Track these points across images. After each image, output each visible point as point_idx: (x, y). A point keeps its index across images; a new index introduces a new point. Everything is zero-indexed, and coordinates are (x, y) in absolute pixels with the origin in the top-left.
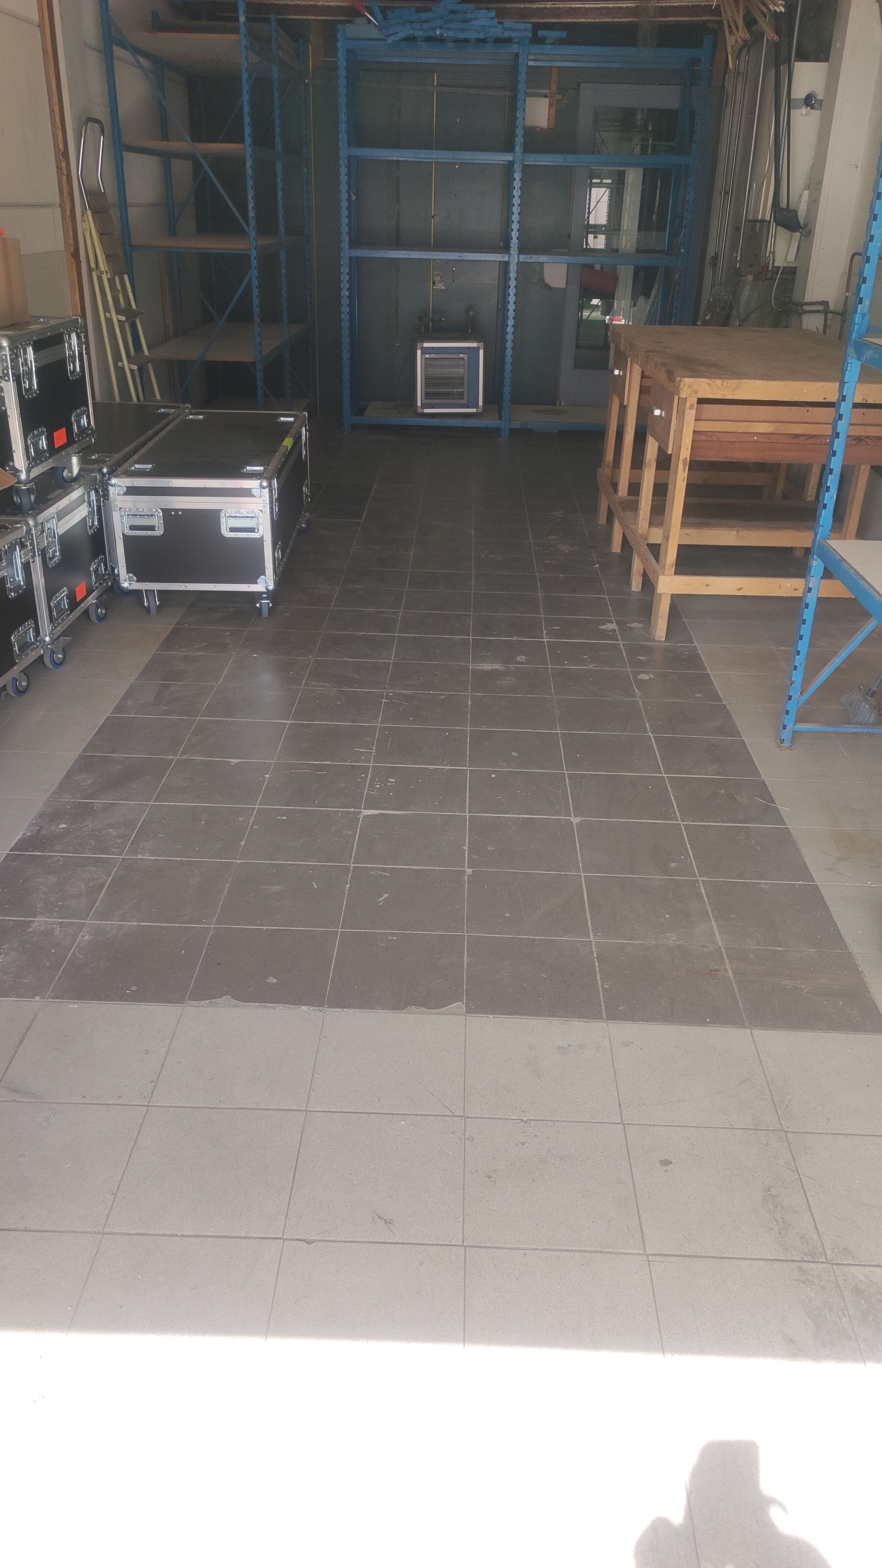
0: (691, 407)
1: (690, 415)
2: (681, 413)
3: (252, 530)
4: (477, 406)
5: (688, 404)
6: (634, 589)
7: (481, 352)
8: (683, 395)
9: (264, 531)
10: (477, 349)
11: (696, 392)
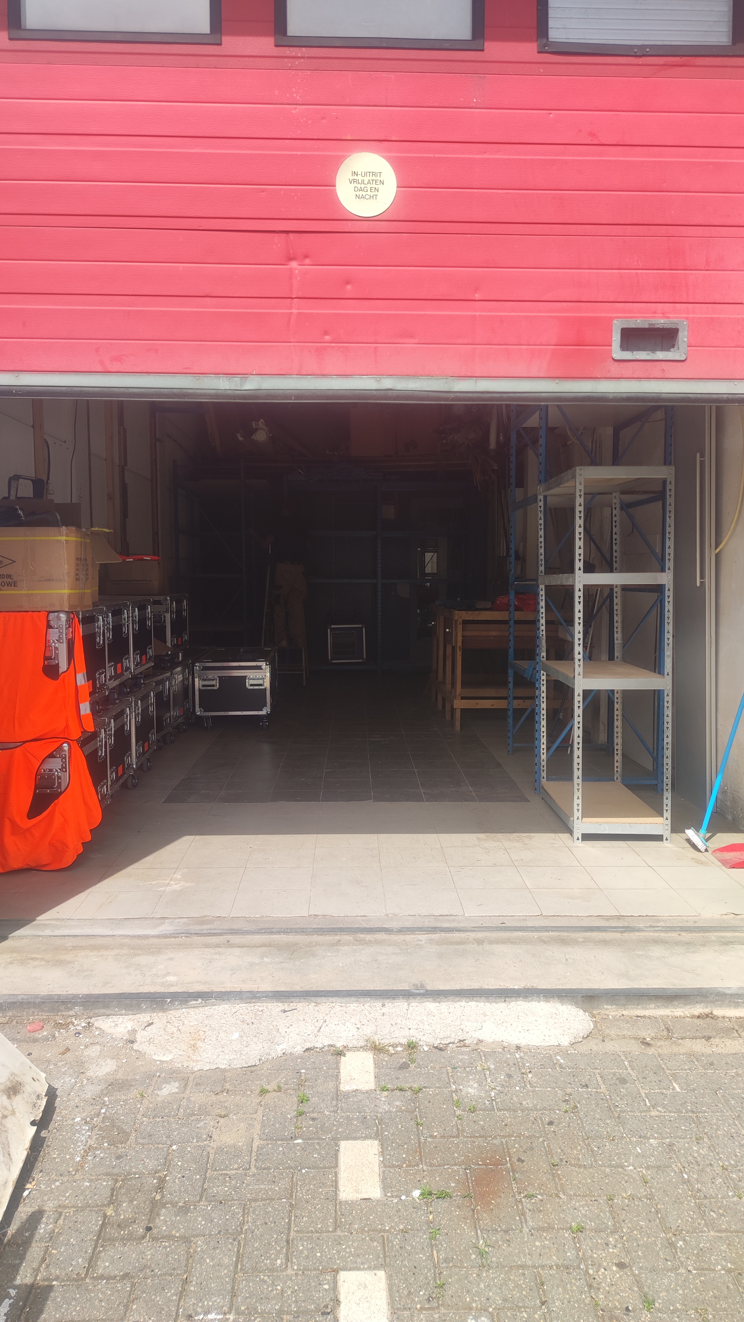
0: (460, 624)
1: (460, 627)
2: (456, 627)
3: (261, 685)
4: (362, 658)
5: (458, 622)
6: (447, 719)
7: (364, 629)
8: (456, 618)
9: (267, 684)
10: (361, 628)
11: (461, 617)
